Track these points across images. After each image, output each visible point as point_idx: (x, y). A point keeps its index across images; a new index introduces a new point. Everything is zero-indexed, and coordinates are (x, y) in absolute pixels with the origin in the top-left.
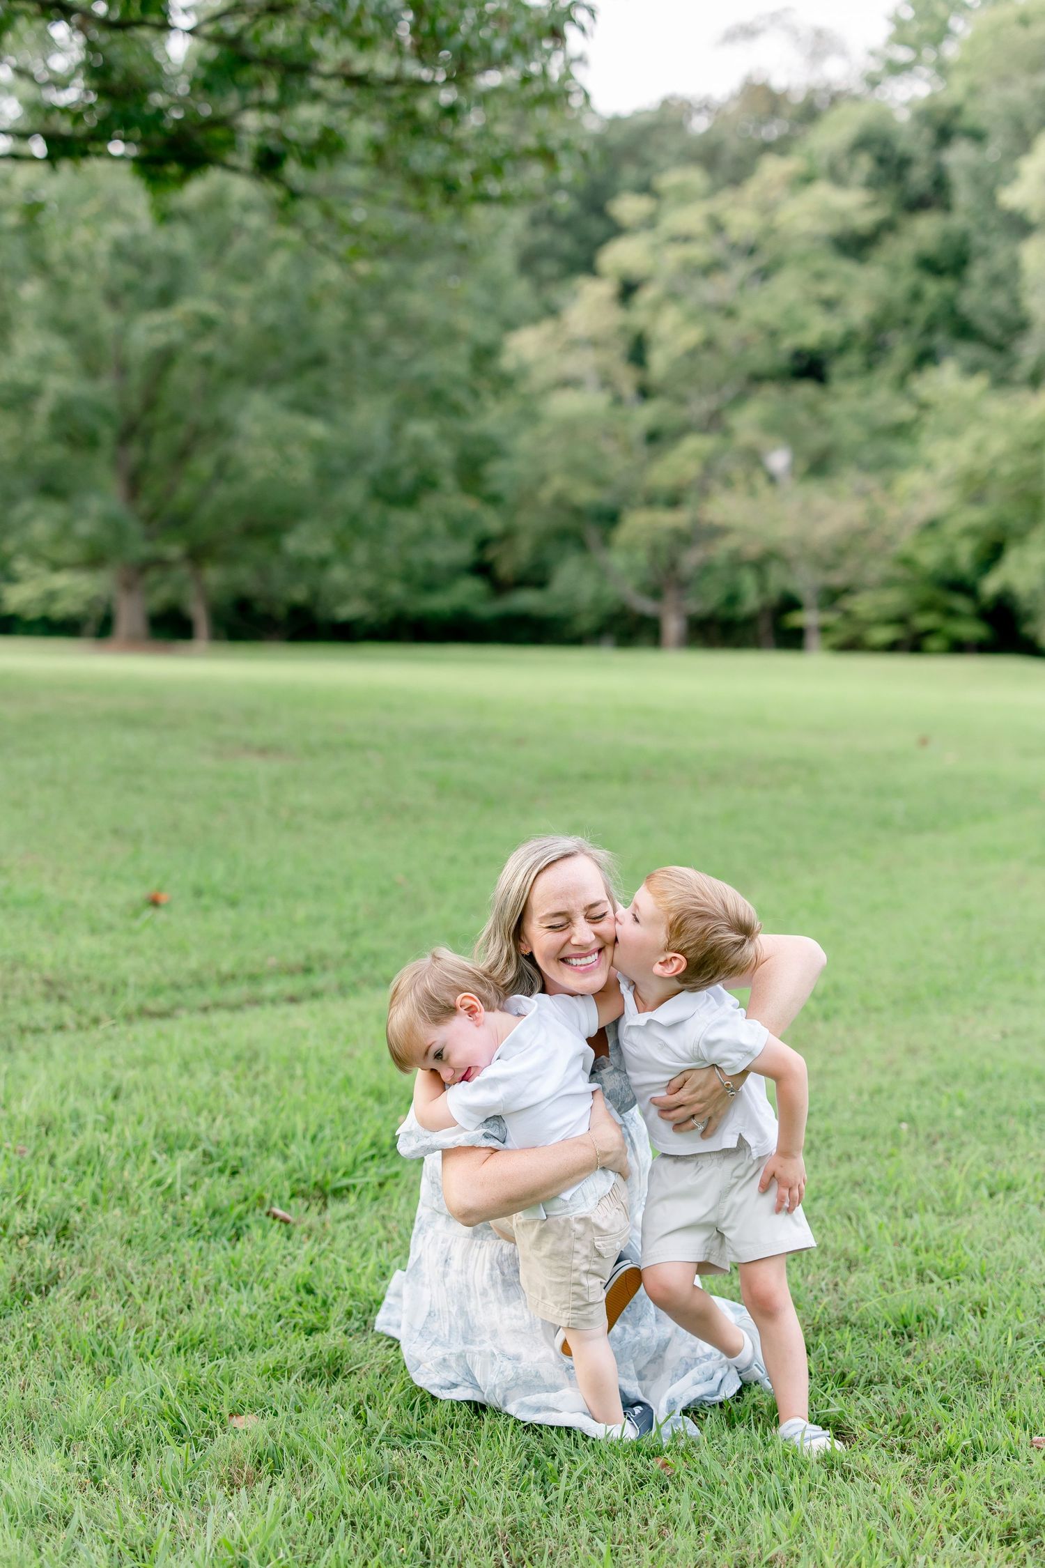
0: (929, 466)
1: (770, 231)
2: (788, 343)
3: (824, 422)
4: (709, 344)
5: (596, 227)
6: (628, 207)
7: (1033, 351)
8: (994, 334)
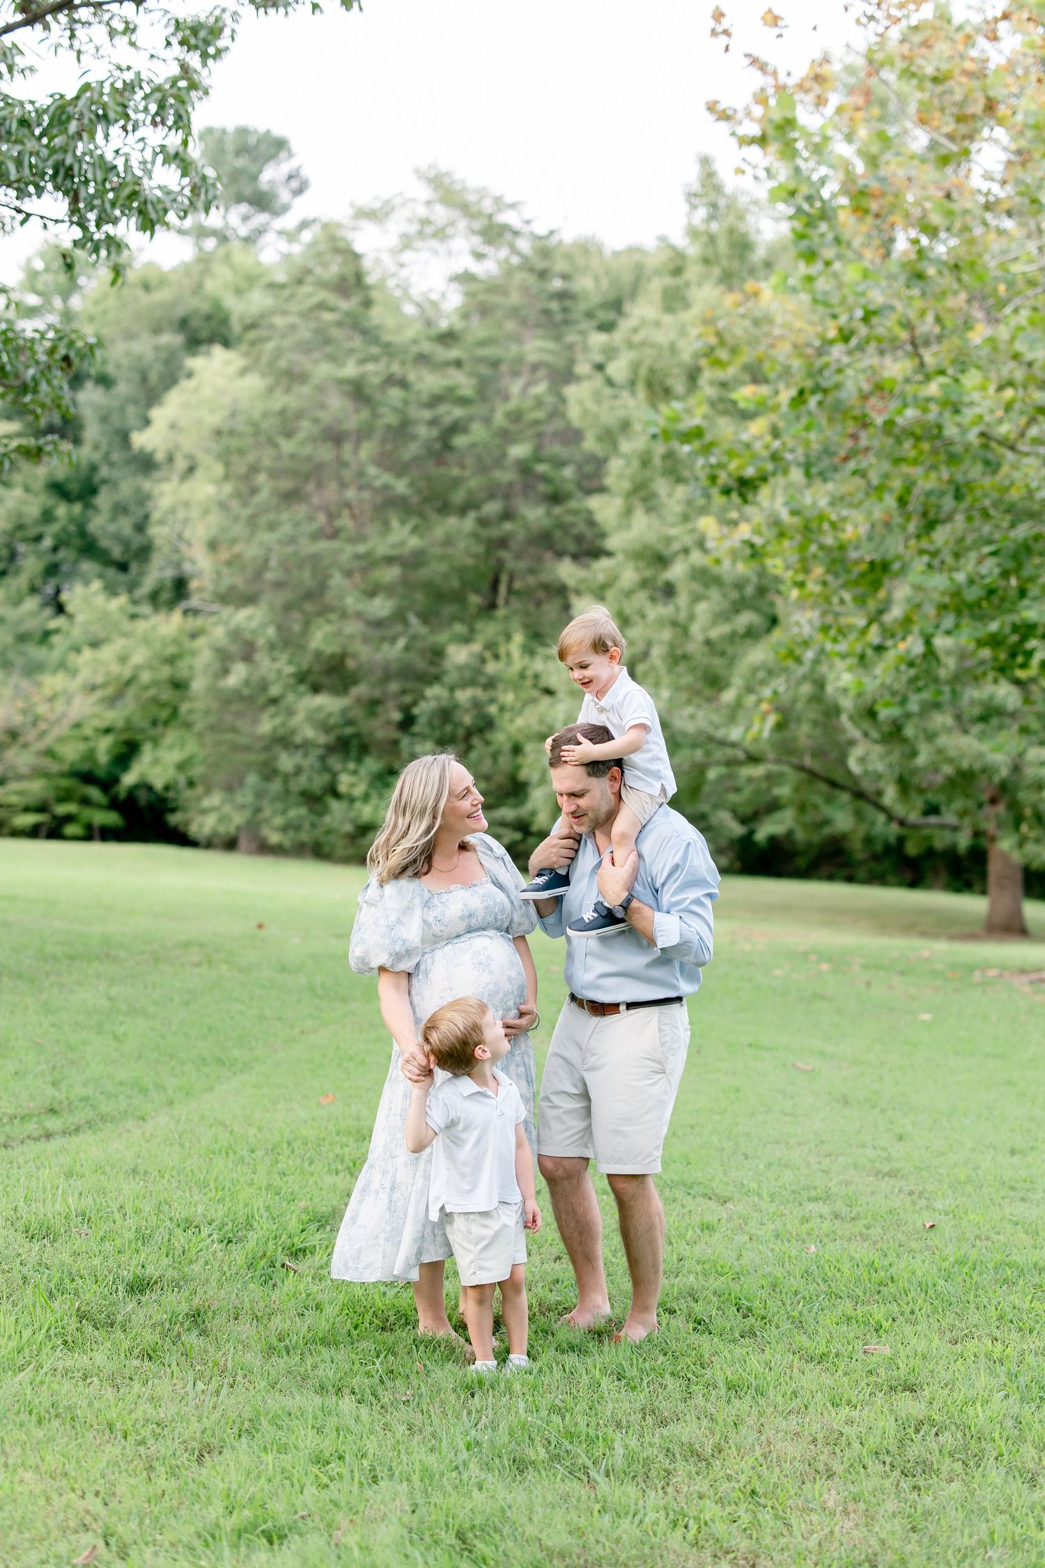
7: (156, 573)
8: (117, 552)
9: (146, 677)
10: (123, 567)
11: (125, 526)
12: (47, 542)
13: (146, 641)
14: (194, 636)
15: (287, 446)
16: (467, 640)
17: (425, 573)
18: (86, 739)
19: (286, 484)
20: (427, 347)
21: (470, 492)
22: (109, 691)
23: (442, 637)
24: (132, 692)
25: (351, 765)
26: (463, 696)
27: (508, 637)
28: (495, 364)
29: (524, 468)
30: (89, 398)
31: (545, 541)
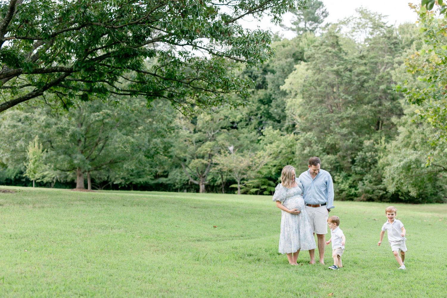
2: (230, 120)
4: (212, 120)
7: (287, 123)
8: (277, 118)
9: (284, 151)
10: (279, 122)
11: (279, 110)
12: (259, 116)
13: (284, 142)
14: (297, 140)
15: (319, 89)
16: (369, 139)
17: (357, 121)
18: (269, 168)
19: (319, 99)
20: (356, 60)
21: (369, 99)
22: (274, 155)
23: (362, 139)
24: (280, 155)
25: (338, 174)
26: (368, 154)
27: (381, 138)
28: (376, 63)
29: (384, 92)
30: (269, 77)
31: (391, 111)
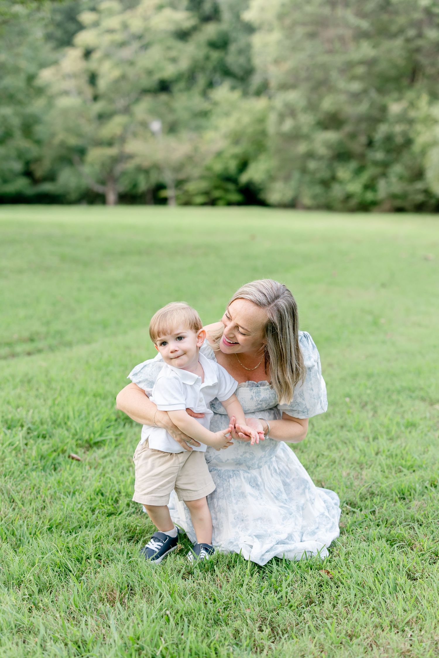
0: (216, 128)
1: (147, 30)
2: (157, 77)
3: (171, 110)
4: (123, 77)
5: (72, 27)
6: (86, 17)
